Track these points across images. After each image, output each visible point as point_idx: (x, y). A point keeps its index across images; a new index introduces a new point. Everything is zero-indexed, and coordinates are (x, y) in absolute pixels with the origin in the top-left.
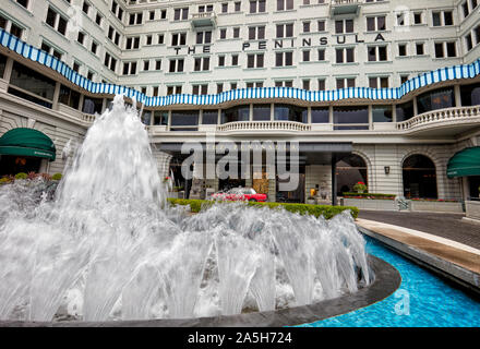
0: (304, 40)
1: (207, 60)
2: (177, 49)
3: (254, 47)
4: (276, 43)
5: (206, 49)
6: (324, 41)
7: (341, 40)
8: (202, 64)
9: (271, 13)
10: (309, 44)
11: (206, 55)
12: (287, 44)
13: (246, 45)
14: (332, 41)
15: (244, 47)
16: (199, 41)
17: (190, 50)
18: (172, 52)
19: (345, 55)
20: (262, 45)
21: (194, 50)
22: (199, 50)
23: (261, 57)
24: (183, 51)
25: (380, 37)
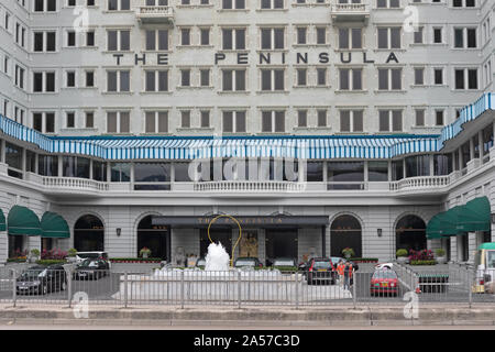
0: (299, 55)
1: (164, 75)
2: (118, 56)
3: (231, 60)
4: (262, 56)
5: (161, 59)
6: (324, 57)
7: (346, 58)
8: (157, 81)
9: (253, 11)
10: (305, 61)
11: (162, 67)
12: (276, 59)
13: (219, 57)
14: (334, 59)
15: (217, 59)
16: (150, 46)
17: (137, 59)
18: (110, 61)
19: (351, 79)
20: (242, 58)
21: (144, 59)
22: (152, 59)
23: (241, 74)
24: (127, 60)
25: (392, 57)
